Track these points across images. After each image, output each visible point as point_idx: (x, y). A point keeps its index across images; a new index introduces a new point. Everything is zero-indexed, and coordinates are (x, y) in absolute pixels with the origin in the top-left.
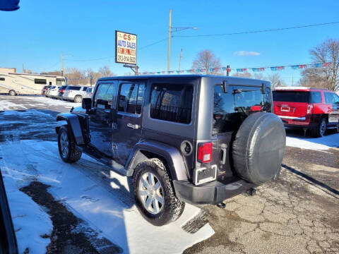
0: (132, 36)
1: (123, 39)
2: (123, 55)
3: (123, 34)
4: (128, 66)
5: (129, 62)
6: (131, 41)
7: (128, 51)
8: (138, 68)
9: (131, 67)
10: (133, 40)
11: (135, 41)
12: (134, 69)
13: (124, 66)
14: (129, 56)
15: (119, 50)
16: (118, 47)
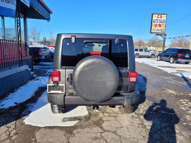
0: (163, 16)
1: (157, 18)
2: (156, 28)
3: (157, 15)
4: (159, 35)
5: (160, 32)
6: (163, 19)
7: (160, 25)
8: (166, 35)
9: (161, 35)
10: (164, 17)
11: (165, 19)
12: (163, 36)
13: (156, 35)
14: (160, 28)
15: (153, 26)
16: (153, 23)
